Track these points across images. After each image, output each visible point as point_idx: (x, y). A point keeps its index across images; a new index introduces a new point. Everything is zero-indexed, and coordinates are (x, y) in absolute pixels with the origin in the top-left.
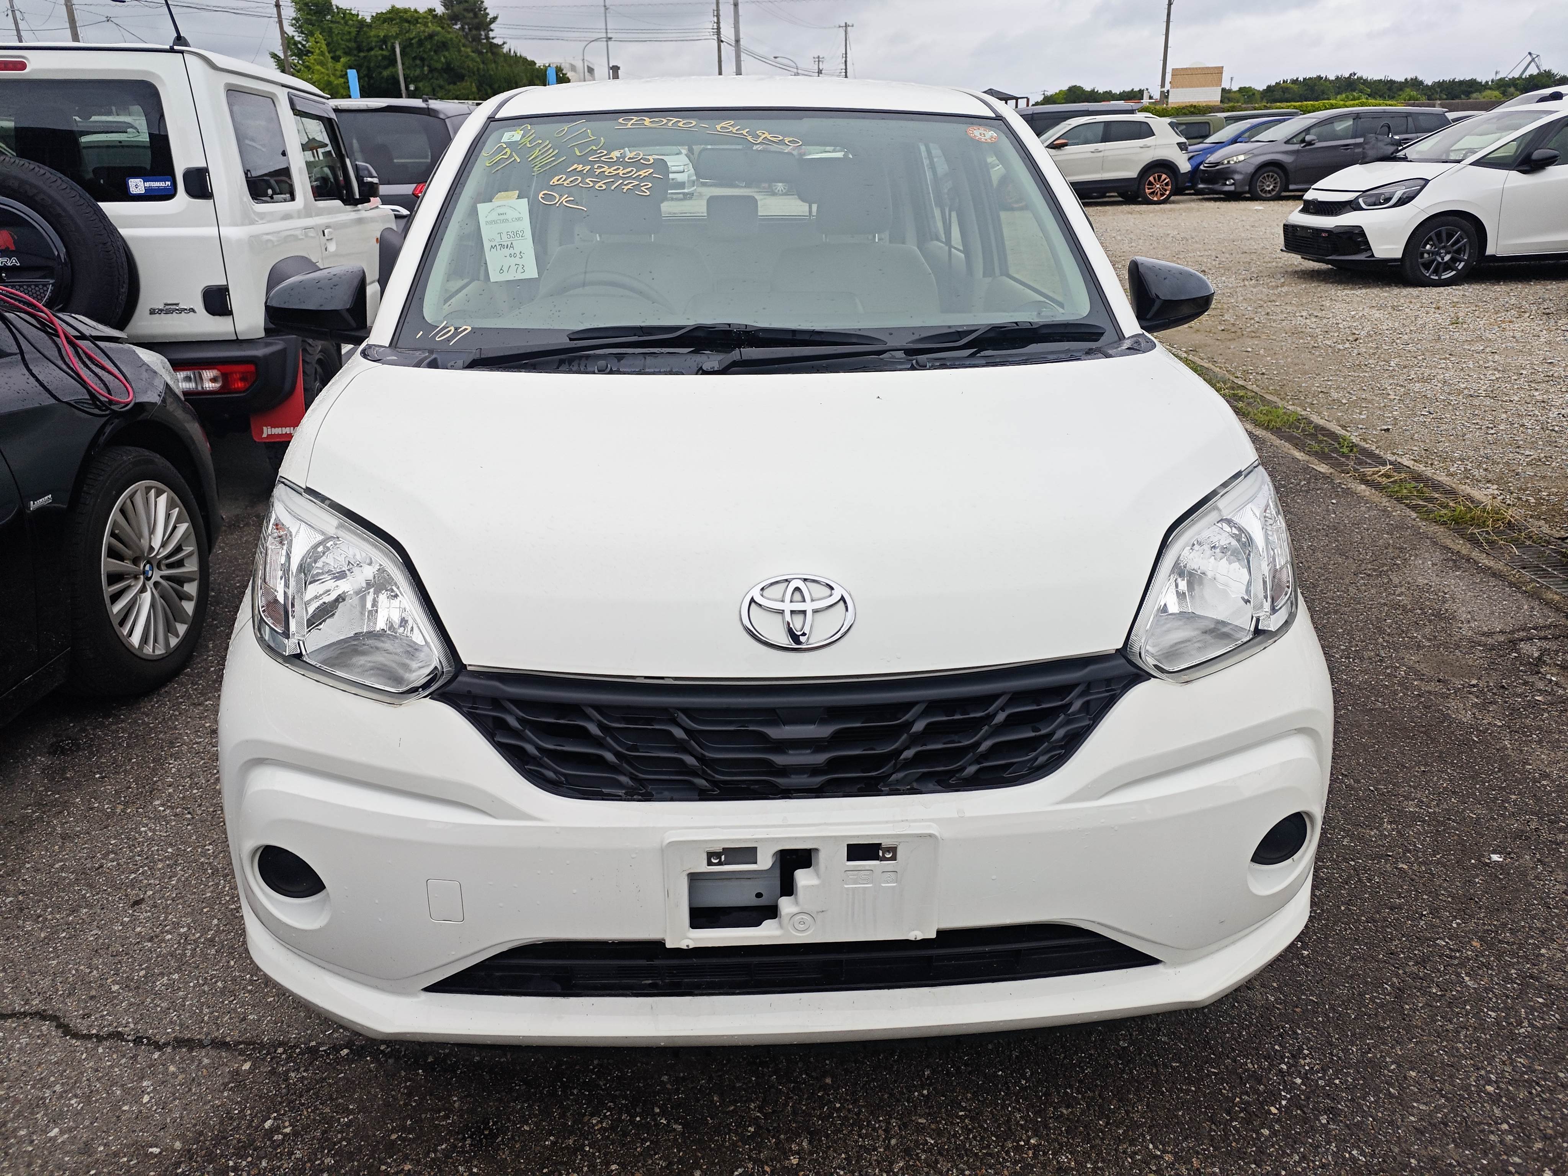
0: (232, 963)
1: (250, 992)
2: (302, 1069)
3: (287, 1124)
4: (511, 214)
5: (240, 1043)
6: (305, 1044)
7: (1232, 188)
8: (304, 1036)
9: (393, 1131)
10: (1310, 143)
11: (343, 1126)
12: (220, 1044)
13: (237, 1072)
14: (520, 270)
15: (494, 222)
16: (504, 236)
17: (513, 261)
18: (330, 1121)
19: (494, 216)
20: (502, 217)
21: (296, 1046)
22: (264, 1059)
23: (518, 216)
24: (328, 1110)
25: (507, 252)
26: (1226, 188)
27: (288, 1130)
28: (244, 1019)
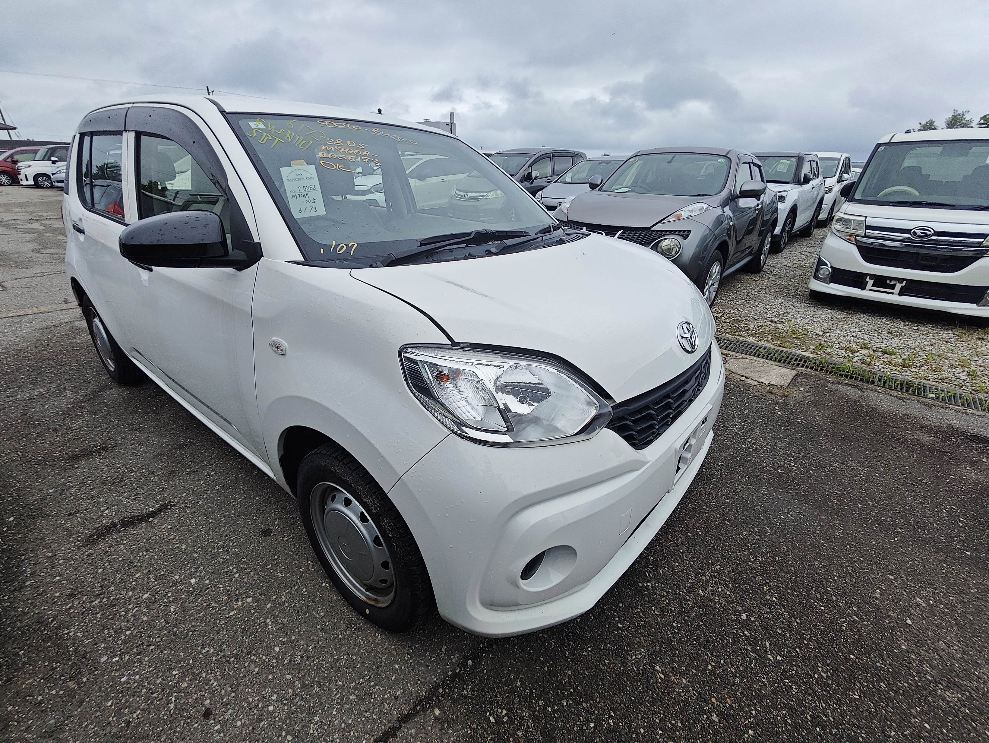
0: (340, 683)
1: (376, 685)
2: (465, 686)
3: (500, 711)
4: (305, 175)
5: (415, 707)
6: (448, 677)
8: (440, 675)
9: (542, 668)
11: (521, 686)
12: (405, 719)
13: (437, 719)
14: (313, 210)
15: (293, 180)
16: (302, 189)
17: (308, 205)
18: (512, 691)
19: (293, 176)
20: (298, 177)
21: (445, 682)
22: (440, 701)
23: (310, 176)
24: (505, 688)
25: (303, 199)
27: (505, 712)
28: (396, 698)
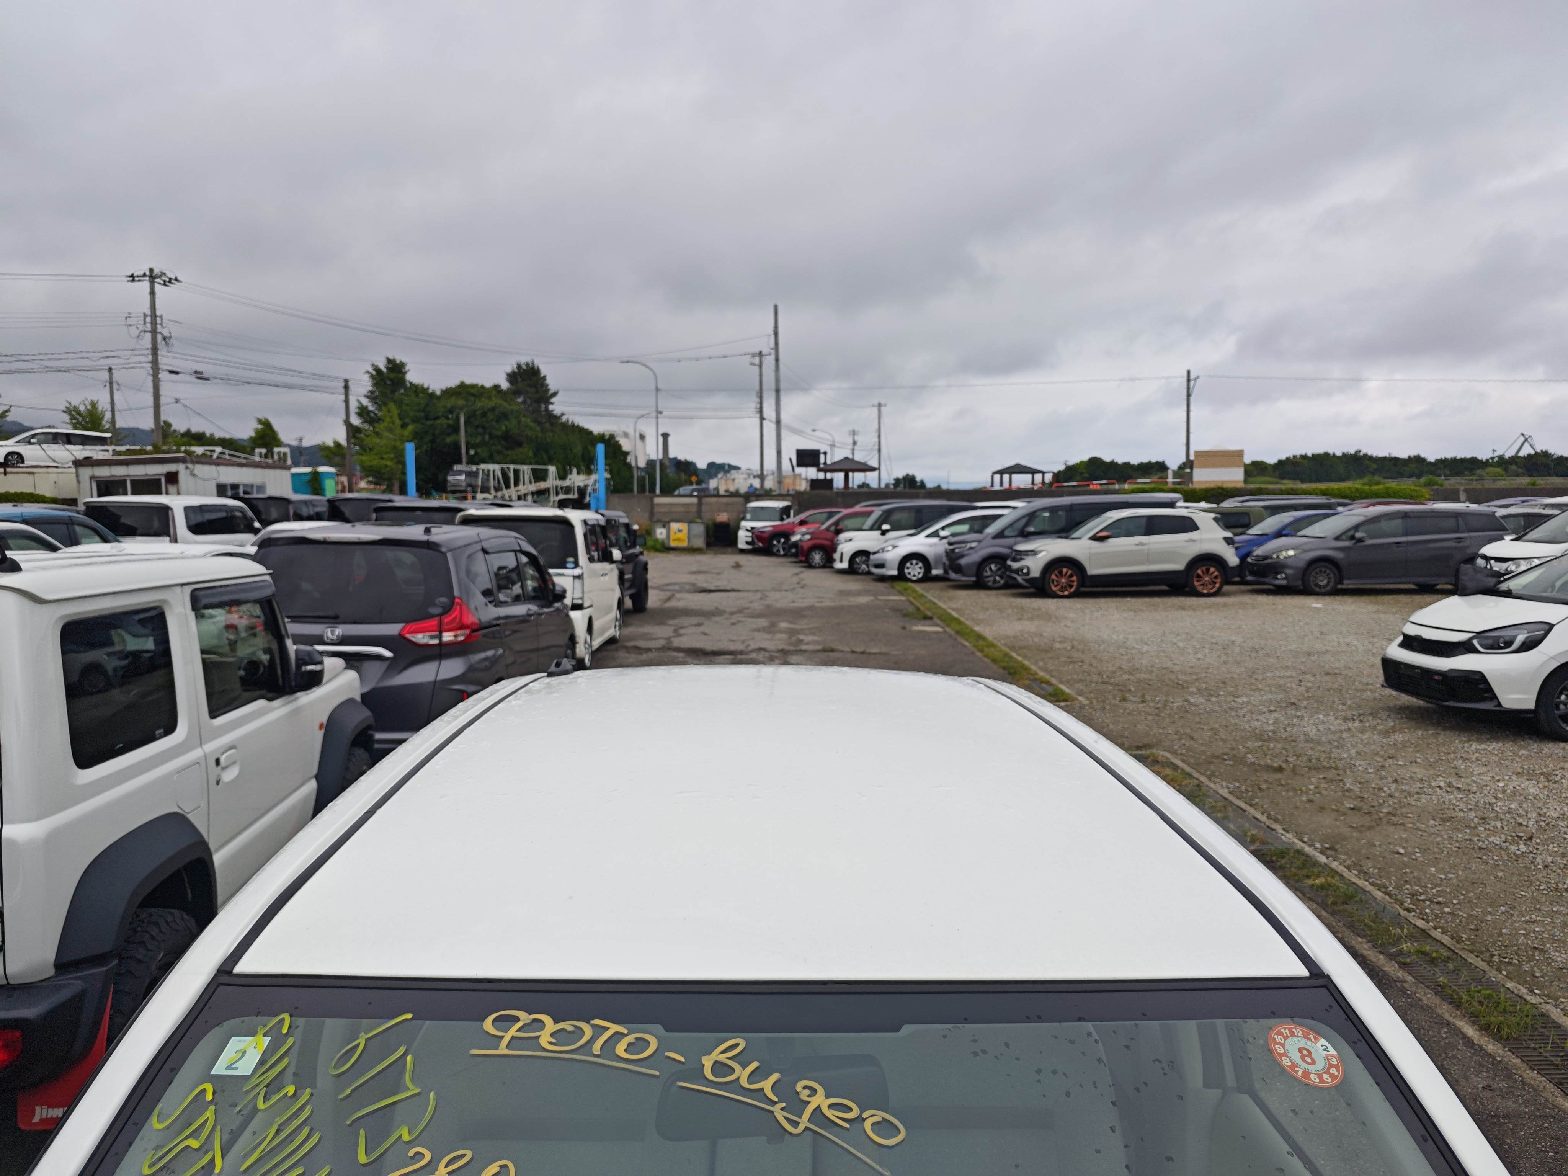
7: (1284, 582)
10: (1360, 540)
26: (1277, 582)
